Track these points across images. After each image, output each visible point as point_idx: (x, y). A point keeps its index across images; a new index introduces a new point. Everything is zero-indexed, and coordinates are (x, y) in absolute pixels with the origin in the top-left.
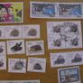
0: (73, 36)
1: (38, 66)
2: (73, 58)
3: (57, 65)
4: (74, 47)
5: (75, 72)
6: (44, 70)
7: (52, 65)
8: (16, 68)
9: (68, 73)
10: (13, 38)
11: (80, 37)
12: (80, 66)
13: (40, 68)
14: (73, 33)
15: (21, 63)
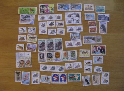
0: (77, 19)
1: (61, 32)
2: (77, 28)
3: (70, 32)
4: (78, 24)
5: (78, 35)
6: (64, 34)
7: (68, 31)
8: (51, 33)
9: (75, 35)
10: (50, 20)
11: (80, 19)
12: (80, 32)
13: (62, 33)
14: (77, 17)
15: (54, 31)
